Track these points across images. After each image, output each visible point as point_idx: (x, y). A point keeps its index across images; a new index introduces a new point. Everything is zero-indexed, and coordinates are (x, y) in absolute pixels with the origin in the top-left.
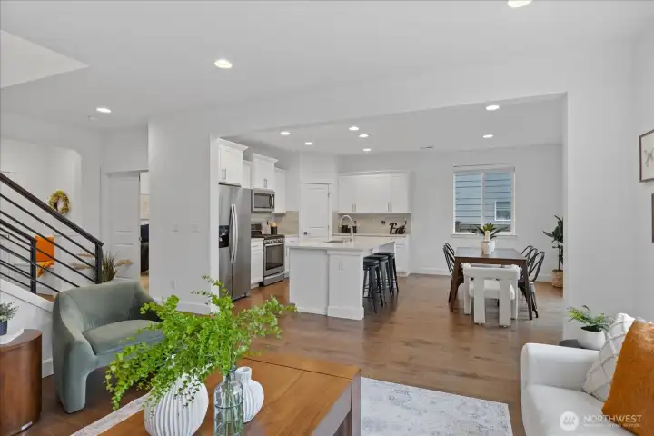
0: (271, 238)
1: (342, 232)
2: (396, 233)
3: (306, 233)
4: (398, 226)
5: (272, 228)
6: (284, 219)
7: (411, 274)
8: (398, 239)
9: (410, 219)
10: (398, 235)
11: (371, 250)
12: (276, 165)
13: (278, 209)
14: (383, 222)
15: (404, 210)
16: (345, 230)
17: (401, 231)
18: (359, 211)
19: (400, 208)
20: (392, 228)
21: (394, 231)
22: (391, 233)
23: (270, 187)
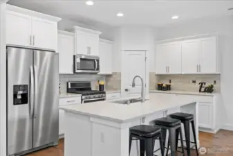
0: (100, 93)
1: (159, 89)
2: (205, 91)
3: (126, 90)
4: (207, 85)
5: (100, 86)
6: (111, 79)
7: (221, 131)
8: (206, 97)
9: (219, 79)
10: (207, 94)
11: (166, 112)
12: (100, 37)
13: (103, 71)
14: (194, 82)
15: (213, 71)
16: (160, 87)
17: (210, 90)
18: (171, 72)
19: (209, 68)
20: (201, 87)
21: (203, 89)
22: (200, 91)
23: (94, 53)
